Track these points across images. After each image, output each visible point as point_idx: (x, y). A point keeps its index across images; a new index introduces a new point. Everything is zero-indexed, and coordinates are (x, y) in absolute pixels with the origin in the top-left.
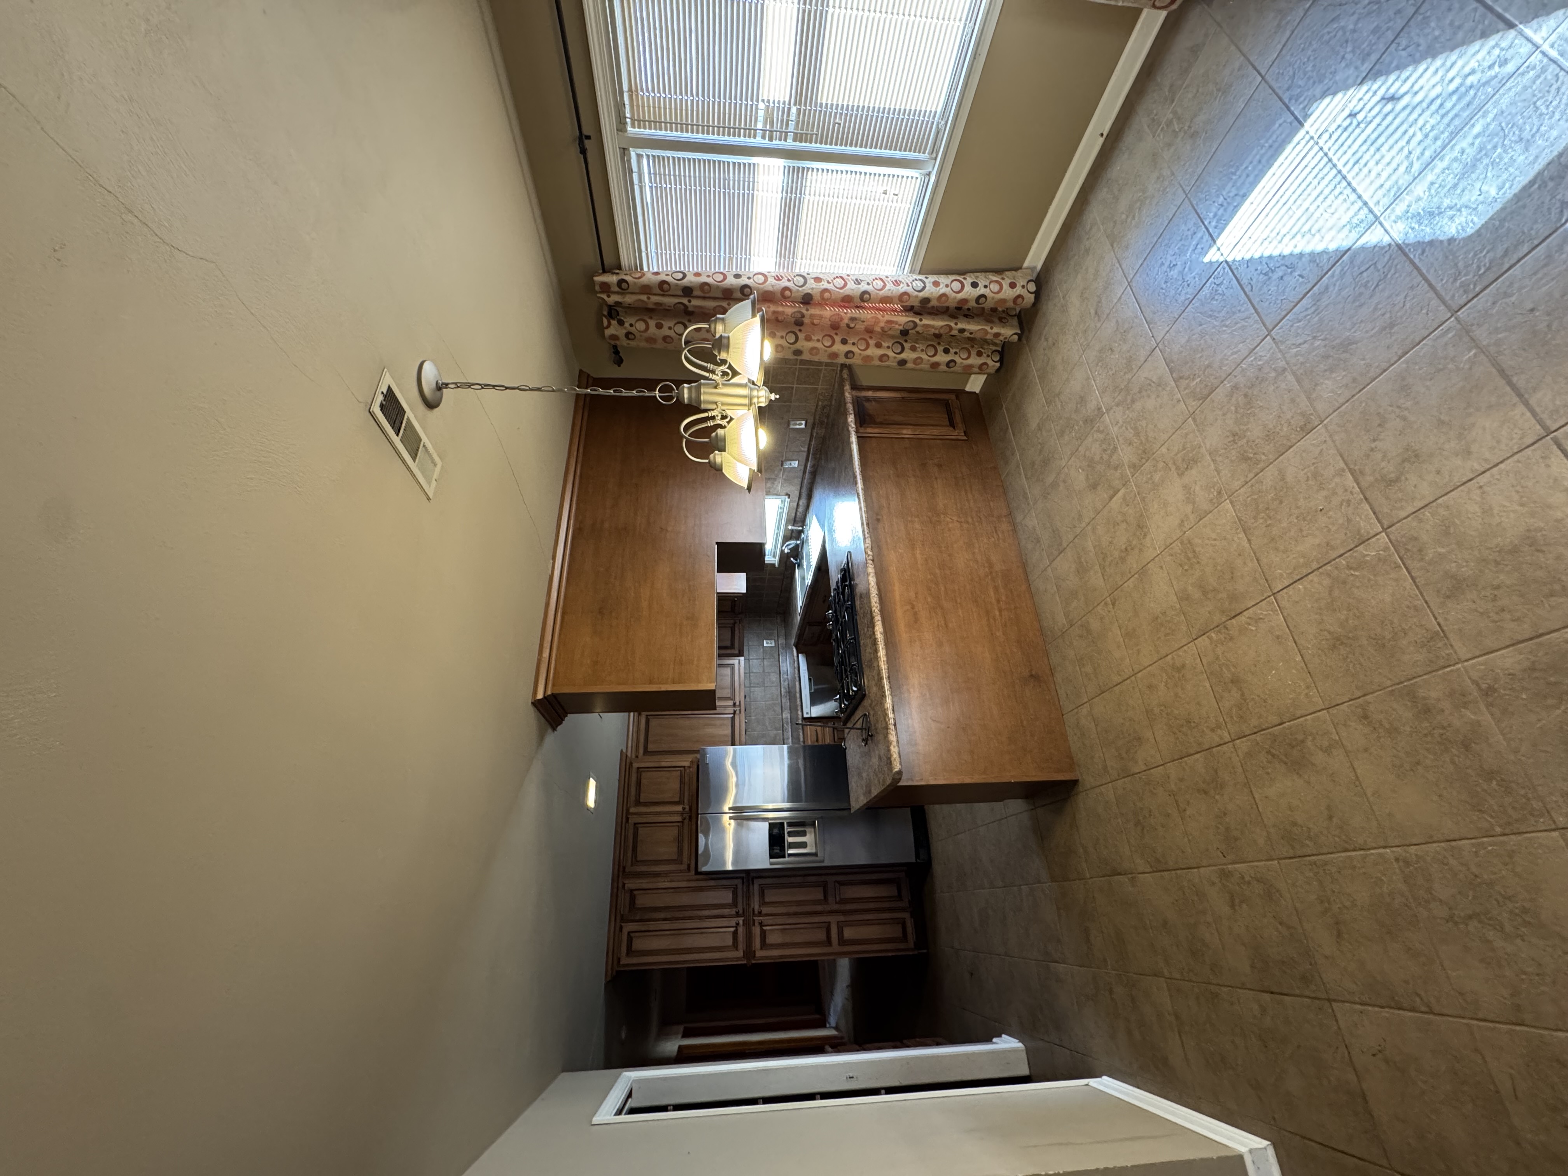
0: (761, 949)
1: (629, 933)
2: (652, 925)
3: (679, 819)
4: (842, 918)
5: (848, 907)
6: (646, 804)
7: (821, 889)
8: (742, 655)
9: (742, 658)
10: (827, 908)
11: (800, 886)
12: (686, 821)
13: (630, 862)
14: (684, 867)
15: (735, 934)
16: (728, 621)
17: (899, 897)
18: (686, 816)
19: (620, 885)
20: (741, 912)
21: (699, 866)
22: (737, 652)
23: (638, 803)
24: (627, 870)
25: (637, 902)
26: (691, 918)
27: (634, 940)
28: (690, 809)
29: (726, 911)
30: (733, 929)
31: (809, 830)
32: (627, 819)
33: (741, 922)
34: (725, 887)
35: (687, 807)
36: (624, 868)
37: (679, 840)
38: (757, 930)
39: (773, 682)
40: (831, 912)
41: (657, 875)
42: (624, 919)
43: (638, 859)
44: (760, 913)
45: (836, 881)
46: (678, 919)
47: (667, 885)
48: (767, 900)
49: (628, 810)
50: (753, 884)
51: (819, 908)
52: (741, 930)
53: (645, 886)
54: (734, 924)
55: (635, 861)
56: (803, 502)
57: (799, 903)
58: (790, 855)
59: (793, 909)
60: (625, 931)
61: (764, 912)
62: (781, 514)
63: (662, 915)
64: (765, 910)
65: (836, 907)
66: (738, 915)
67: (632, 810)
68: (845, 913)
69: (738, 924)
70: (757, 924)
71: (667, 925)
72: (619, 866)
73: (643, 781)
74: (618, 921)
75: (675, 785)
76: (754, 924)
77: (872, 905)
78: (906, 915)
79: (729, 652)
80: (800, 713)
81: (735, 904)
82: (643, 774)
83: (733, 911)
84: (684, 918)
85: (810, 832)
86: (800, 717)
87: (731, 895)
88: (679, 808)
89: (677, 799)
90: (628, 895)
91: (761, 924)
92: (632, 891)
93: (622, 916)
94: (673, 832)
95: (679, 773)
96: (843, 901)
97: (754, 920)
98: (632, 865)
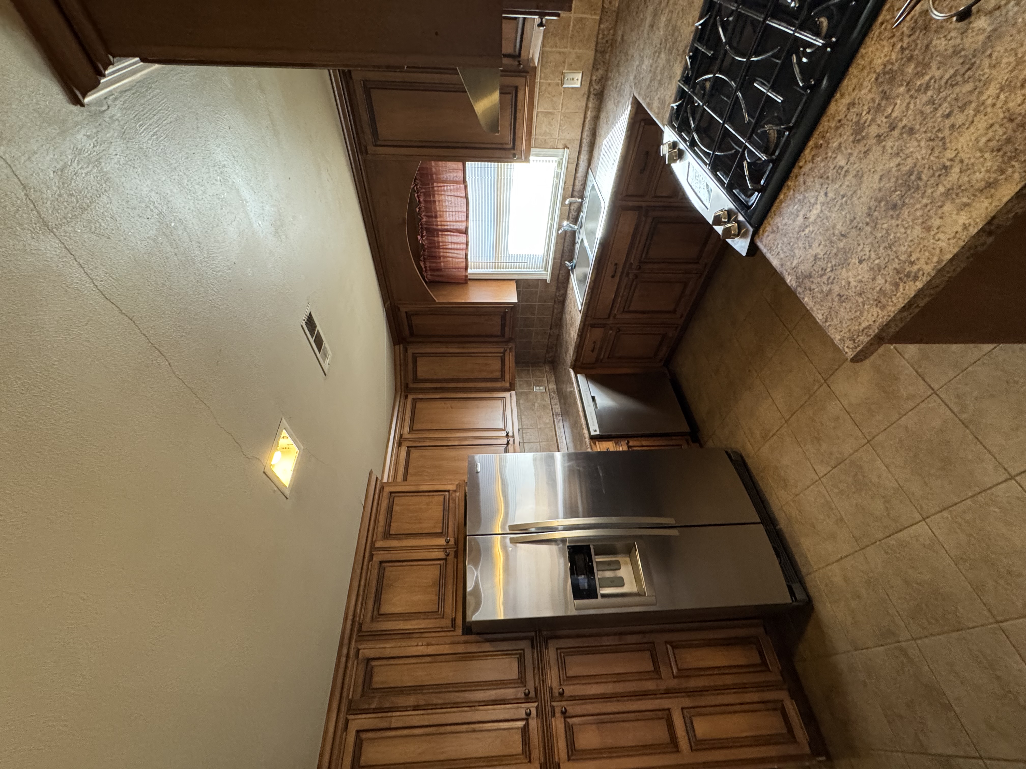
0: (569, 759)
1: (358, 732)
2: (397, 719)
3: (442, 555)
4: (687, 702)
5: (693, 683)
6: (399, 536)
7: (647, 655)
8: (514, 390)
9: (513, 393)
10: (663, 685)
11: (614, 650)
12: (451, 557)
13: (369, 615)
14: (446, 622)
15: (525, 730)
16: (498, 350)
17: (764, 666)
18: (452, 552)
19: (352, 652)
20: (532, 694)
21: (468, 613)
22: (508, 385)
23: (387, 535)
24: (364, 628)
25: (375, 679)
26: (455, 705)
27: (365, 745)
28: (456, 543)
29: (509, 693)
30: (521, 724)
31: (623, 559)
32: (371, 556)
33: (534, 711)
34: (506, 653)
35: (452, 542)
36: (361, 625)
37: (441, 583)
38: (558, 724)
39: (546, 424)
40: (668, 692)
41: (407, 635)
42: (353, 709)
43: (382, 612)
44: (562, 694)
45: (666, 642)
46: (435, 706)
47: (422, 650)
48: (570, 673)
49: (373, 543)
50: (547, 647)
51: (650, 685)
52: (533, 723)
53: (388, 652)
54: (524, 716)
55: (378, 615)
56: (584, 157)
57: (619, 678)
58: (603, 596)
59: (609, 688)
60: (353, 727)
61: (567, 693)
62: (557, 185)
63: (411, 700)
64: (569, 690)
65: (673, 683)
66: (527, 698)
67: (379, 544)
68: (690, 693)
69: (529, 714)
70: (558, 714)
71: (416, 718)
72: (353, 621)
73: (396, 508)
74: (344, 708)
75: (436, 511)
76: (554, 715)
77: (729, 680)
78: (783, 695)
79: (498, 385)
80: (586, 431)
81: (522, 680)
82: (397, 500)
83: (520, 692)
84: (442, 706)
85: (626, 564)
86: (587, 435)
87: (515, 665)
88: (441, 541)
89: (440, 530)
90: (361, 669)
91: (564, 713)
92: (369, 660)
93: (350, 702)
94: (432, 572)
95: (441, 498)
96: (684, 673)
97: (553, 707)
98: (372, 620)
